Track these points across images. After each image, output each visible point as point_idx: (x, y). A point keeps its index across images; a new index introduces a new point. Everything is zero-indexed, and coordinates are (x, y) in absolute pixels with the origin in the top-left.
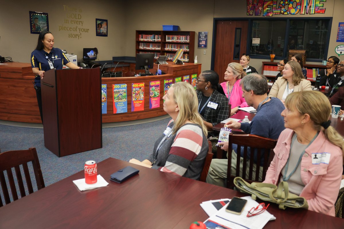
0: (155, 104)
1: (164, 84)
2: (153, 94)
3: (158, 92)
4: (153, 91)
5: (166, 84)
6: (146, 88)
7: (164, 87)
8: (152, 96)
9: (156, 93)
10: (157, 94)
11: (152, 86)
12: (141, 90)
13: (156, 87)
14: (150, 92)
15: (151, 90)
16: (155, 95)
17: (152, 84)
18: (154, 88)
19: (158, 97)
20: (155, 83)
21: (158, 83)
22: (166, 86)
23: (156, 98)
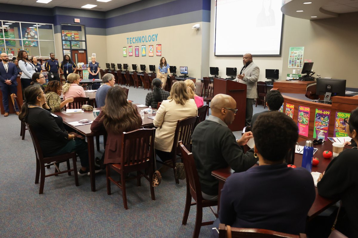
0: (302, 131)
1: (315, 113)
2: (301, 119)
3: (307, 120)
4: (301, 117)
5: (318, 114)
6: (296, 111)
7: (315, 117)
8: (300, 121)
9: (305, 120)
10: (305, 122)
11: (301, 111)
12: (291, 111)
13: (304, 113)
14: (298, 117)
15: (299, 114)
16: (303, 121)
17: (301, 108)
18: (302, 113)
19: (306, 124)
20: (304, 109)
21: (308, 109)
22: (318, 117)
23: (304, 125)
